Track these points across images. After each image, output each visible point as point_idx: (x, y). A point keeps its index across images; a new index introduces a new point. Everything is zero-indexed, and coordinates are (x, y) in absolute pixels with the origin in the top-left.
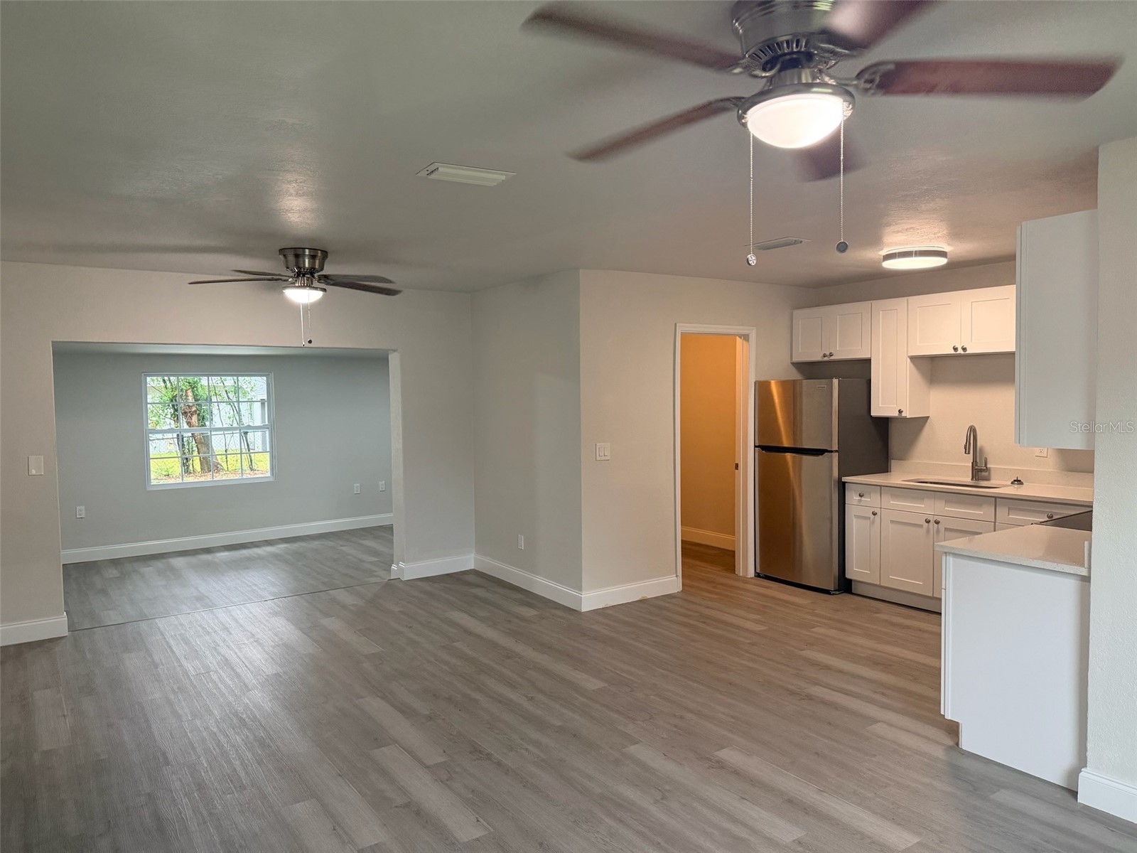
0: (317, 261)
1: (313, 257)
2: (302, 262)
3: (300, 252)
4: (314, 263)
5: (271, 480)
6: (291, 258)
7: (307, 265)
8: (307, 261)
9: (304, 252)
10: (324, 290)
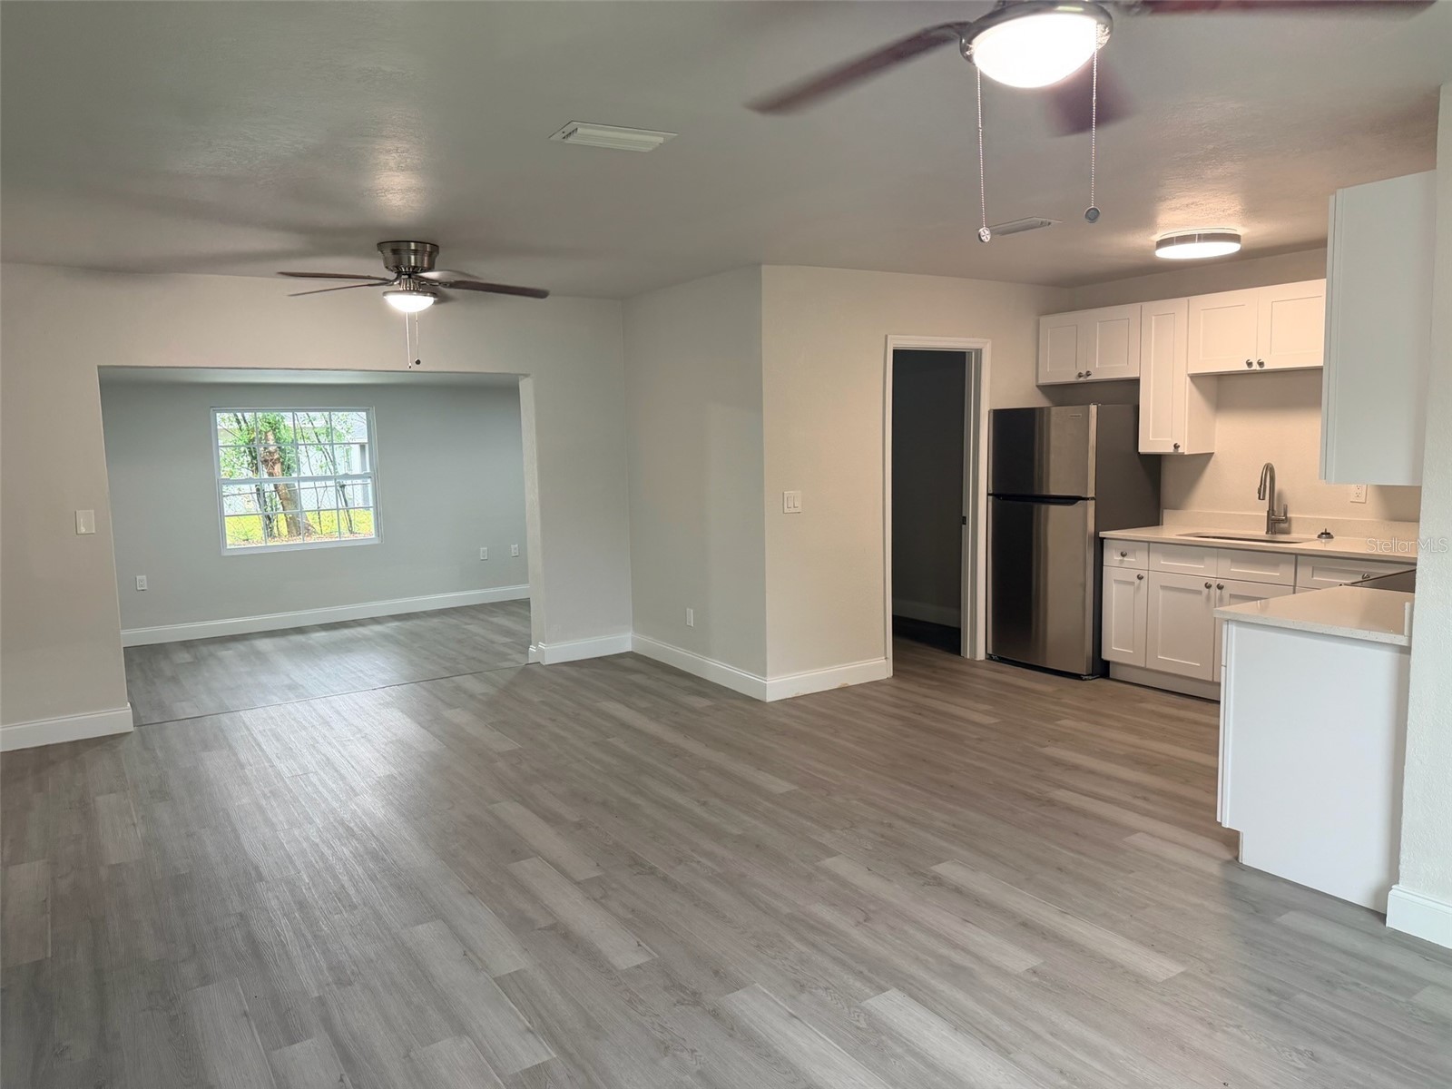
0: (426, 259)
1: (420, 253)
2: (406, 260)
3: (403, 246)
4: (422, 261)
5: (377, 542)
6: (389, 254)
7: (413, 263)
8: (412, 257)
9: (409, 246)
10: (434, 294)
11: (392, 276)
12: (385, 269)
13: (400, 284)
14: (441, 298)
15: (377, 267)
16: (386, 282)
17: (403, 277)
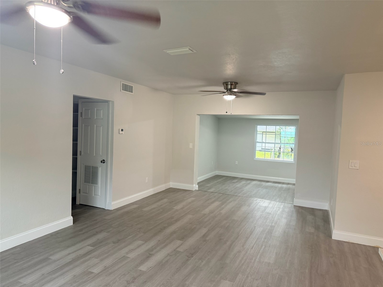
0: (233, 86)
1: (232, 85)
2: (228, 87)
3: (227, 83)
4: (232, 87)
6: (225, 85)
7: (229, 88)
8: (229, 86)
9: (228, 83)
10: (235, 95)
11: (226, 91)
12: (224, 89)
13: (227, 93)
14: (237, 96)
15: (222, 89)
16: (224, 92)
17: (228, 91)
